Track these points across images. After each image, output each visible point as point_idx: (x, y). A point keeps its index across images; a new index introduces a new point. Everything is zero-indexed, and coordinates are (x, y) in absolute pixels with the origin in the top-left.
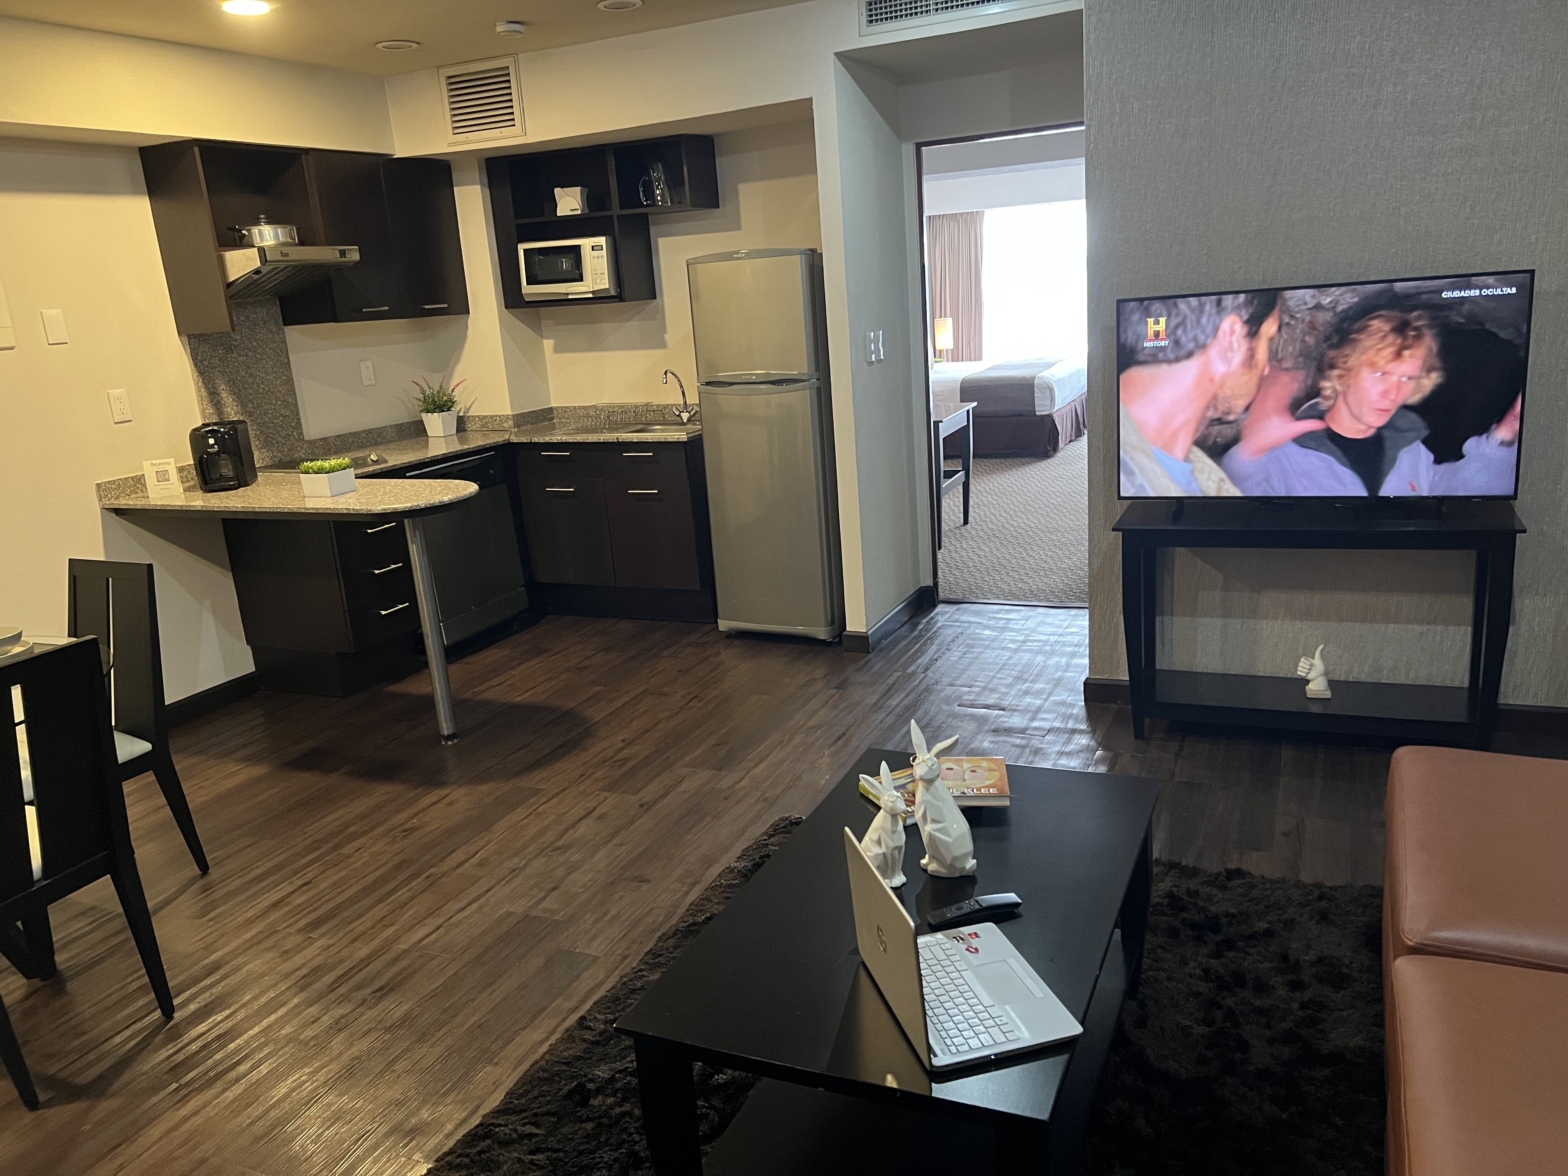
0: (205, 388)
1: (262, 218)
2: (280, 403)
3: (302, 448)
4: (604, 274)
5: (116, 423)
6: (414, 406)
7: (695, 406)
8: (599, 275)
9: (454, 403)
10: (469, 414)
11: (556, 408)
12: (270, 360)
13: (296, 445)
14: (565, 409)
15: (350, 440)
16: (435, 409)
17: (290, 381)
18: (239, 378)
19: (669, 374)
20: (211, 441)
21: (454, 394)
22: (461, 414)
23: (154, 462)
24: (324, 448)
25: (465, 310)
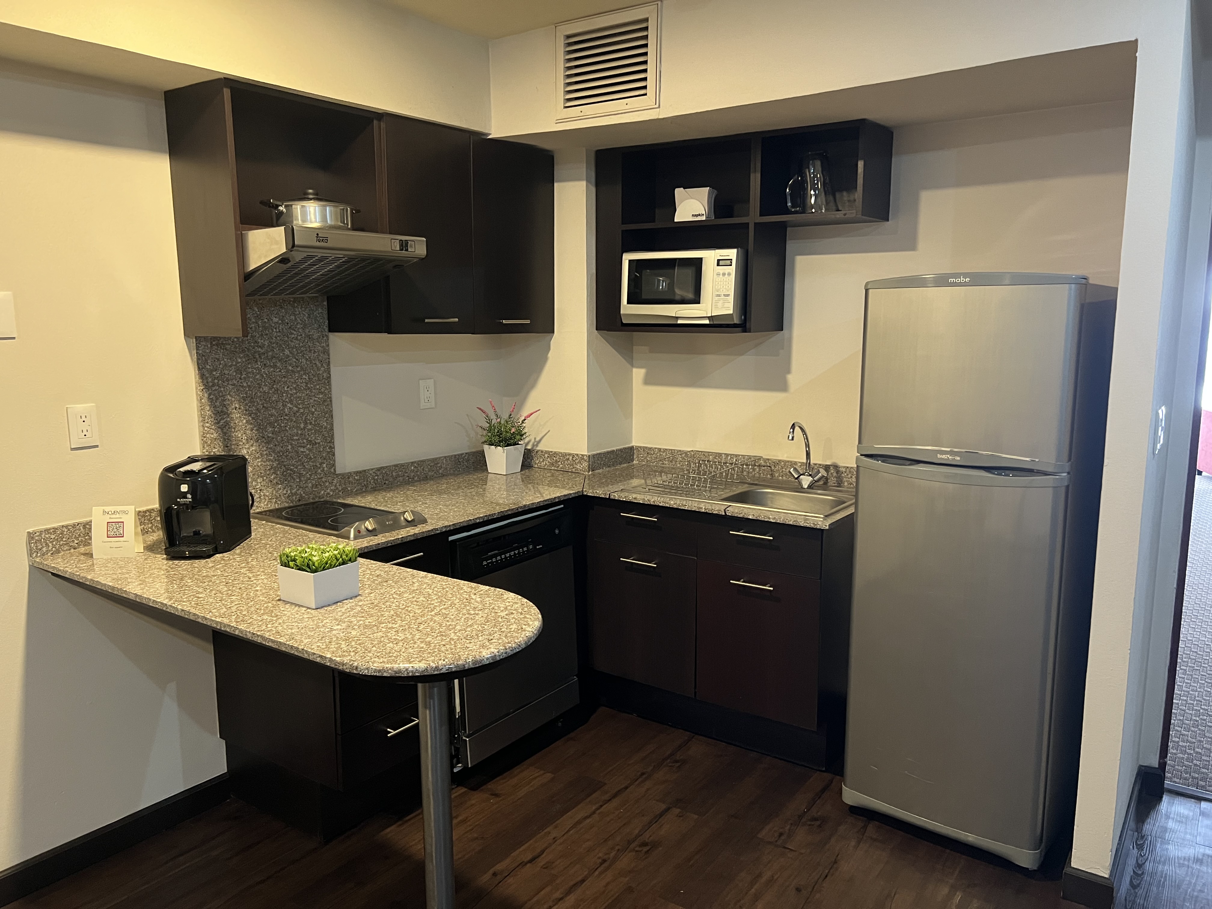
0: (210, 406)
1: (311, 194)
2: (310, 427)
3: (332, 483)
4: (728, 295)
5: (72, 449)
6: (477, 433)
7: (821, 470)
8: (723, 297)
9: (522, 435)
10: (538, 448)
11: (638, 448)
12: (305, 374)
13: (323, 480)
14: (648, 450)
15: (394, 474)
16: (500, 441)
17: (327, 401)
18: (259, 394)
19: (797, 429)
20: (184, 488)
21: (524, 425)
22: (529, 447)
23: (107, 509)
24: (361, 484)
25: (550, 329)
